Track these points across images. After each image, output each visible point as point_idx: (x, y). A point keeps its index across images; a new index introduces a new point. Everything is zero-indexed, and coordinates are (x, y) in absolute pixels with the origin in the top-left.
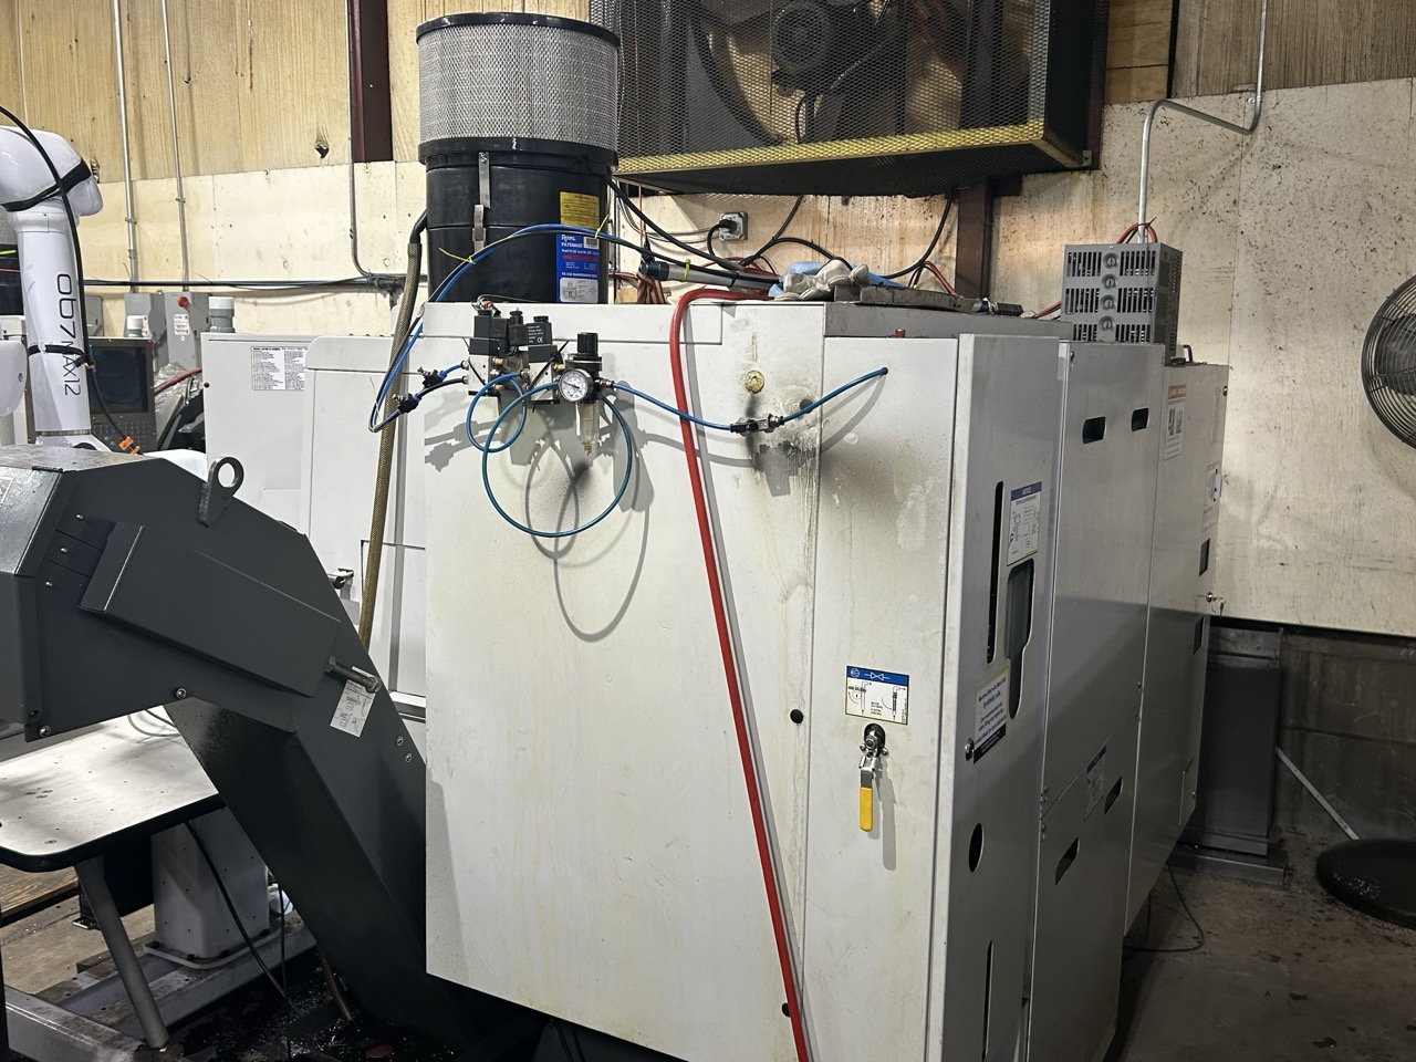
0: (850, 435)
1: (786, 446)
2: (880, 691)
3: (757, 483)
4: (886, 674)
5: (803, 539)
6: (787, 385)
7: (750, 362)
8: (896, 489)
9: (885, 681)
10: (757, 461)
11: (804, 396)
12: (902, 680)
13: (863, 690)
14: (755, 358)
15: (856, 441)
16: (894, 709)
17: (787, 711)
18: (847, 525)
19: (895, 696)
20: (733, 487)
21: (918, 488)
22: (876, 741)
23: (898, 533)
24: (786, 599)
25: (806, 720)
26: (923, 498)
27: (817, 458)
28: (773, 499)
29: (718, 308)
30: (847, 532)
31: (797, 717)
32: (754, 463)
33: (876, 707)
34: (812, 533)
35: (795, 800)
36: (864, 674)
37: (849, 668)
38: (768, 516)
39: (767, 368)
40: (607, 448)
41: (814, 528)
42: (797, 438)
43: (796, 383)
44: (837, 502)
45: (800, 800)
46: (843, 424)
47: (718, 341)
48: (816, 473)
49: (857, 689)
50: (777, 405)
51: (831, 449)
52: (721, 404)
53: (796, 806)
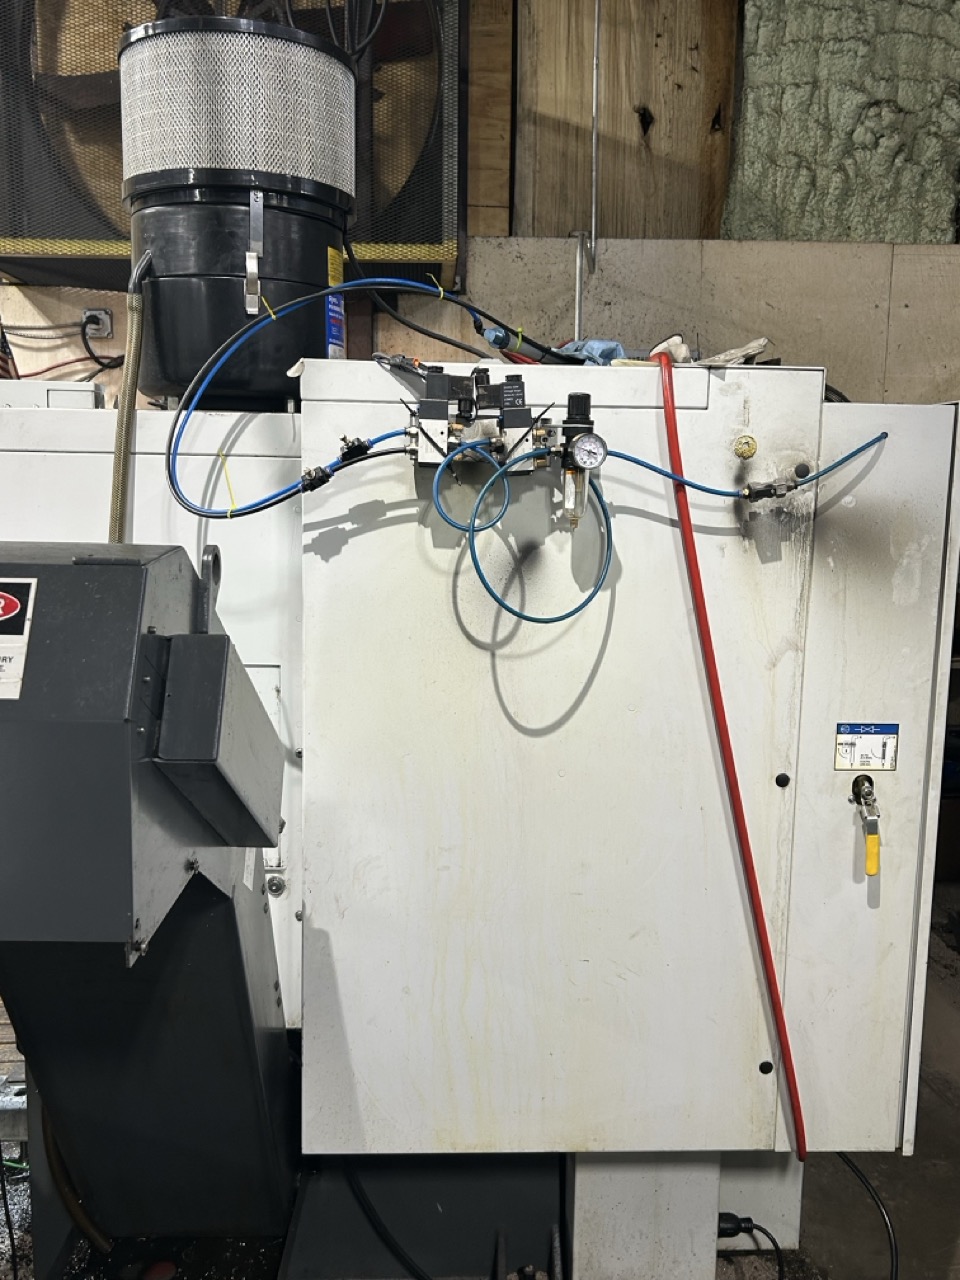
0: (847, 500)
1: (778, 512)
2: (870, 743)
3: (745, 551)
4: (876, 726)
5: (794, 604)
6: (781, 450)
7: (741, 427)
8: (892, 549)
9: (876, 733)
10: (745, 527)
11: (800, 461)
12: (891, 729)
13: (853, 744)
14: (746, 423)
15: (854, 504)
16: (884, 758)
17: (772, 777)
18: (841, 586)
19: (884, 745)
20: (719, 556)
21: (914, 546)
22: (861, 790)
23: (892, 590)
24: (774, 665)
25: (792, 783)
26: (919, 555)
27: (811, 522)
28: (763, 566)
29: (706, 371)
30: (841, 595)
31: (782, 781)
32: (742, 531)
33: (865, 759)
34: (804, 599)
35: (779, 862)
36: (854, 729)
37: (839, 726)
38: (757, 584)
39: (761, 432)
41: (806, 592)
42: (790, 503)
43: (792, 448)
44: (832, 564)
45: (783, 863)
46: (839, 488)
47: (705, 405)
48: (810, 537)
49: (846, 744)
50: (770, 471)
51: (830, 511)
52: (705, 471)
53: (779, 868)
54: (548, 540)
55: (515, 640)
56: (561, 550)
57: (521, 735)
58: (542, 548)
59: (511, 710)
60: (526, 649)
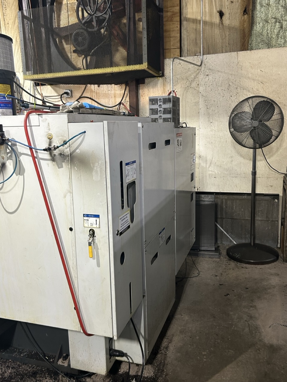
0: (78, 151)
1: (61, 154)
2: (92, 220)
3: (54, 165)
4: (93, 215)
5: (68, 180)
6: (59, 137)
7: (48, 131)
8: (91, 165)
9: (94, 217)
10: (53, 159)
11: (64, 140)
12: (97, 216)
13: (88, 220)
14: (49, 130)
15: (80, 152)
16: (96, 224)
17: (68, 228)
18: (80, 175)
19: (96, 221)
20: (47, 167)
21: (97, 164)
22: (92, 233)
23: (93, 177)
24: (65, 197)
25: (73, 230)
26: (99, 167)
27: (70, 157)
28: (59, 169)
29: (38, 116)
30: (80, 177)
31: (71, 229)
32: (53, 160)
33: (92, 224)
34: (70, 178)
35: (73, 252)
36: (88, 216)
37: (84, 215)
38: (58, 174)
39: (53, 132)
40: (10, 158)
41: (71, 177)
42: (63, 152)
43: (62, 136)
44: (76, 169)
45: (74, 252)
46: (75, 147)
47: (39, 125)
48: (70, 161)
49: (86, 220)
50: (57, 143)
51: (74, 154)
52: (41, 143)
53: (73, 254)
54: (7, 162)
55: (3, 189)
56: (10, 165)
57: (8, 214)
58: (6, 164)
59: (5, 207)
60: (6, 191)
